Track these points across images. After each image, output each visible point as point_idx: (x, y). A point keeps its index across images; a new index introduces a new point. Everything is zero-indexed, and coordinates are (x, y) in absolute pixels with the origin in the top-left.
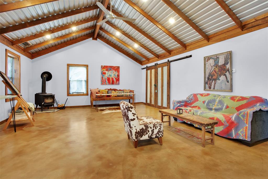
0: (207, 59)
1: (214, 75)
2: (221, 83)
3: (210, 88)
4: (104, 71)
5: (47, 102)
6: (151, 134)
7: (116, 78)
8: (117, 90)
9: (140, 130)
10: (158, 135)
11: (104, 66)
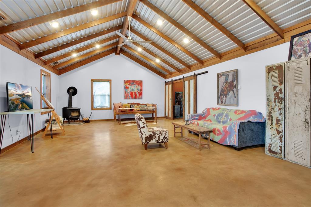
0: (219, 75)
1: (225, 91)
2: (230, 98)
3: (222, 102)
4: (127, 86)
5: (74, 115)
6: (158, 139)
7: (139, 93)
8: (140, 104)
9: (149, 136)
10: (163, 140)
11: (127, 80)
